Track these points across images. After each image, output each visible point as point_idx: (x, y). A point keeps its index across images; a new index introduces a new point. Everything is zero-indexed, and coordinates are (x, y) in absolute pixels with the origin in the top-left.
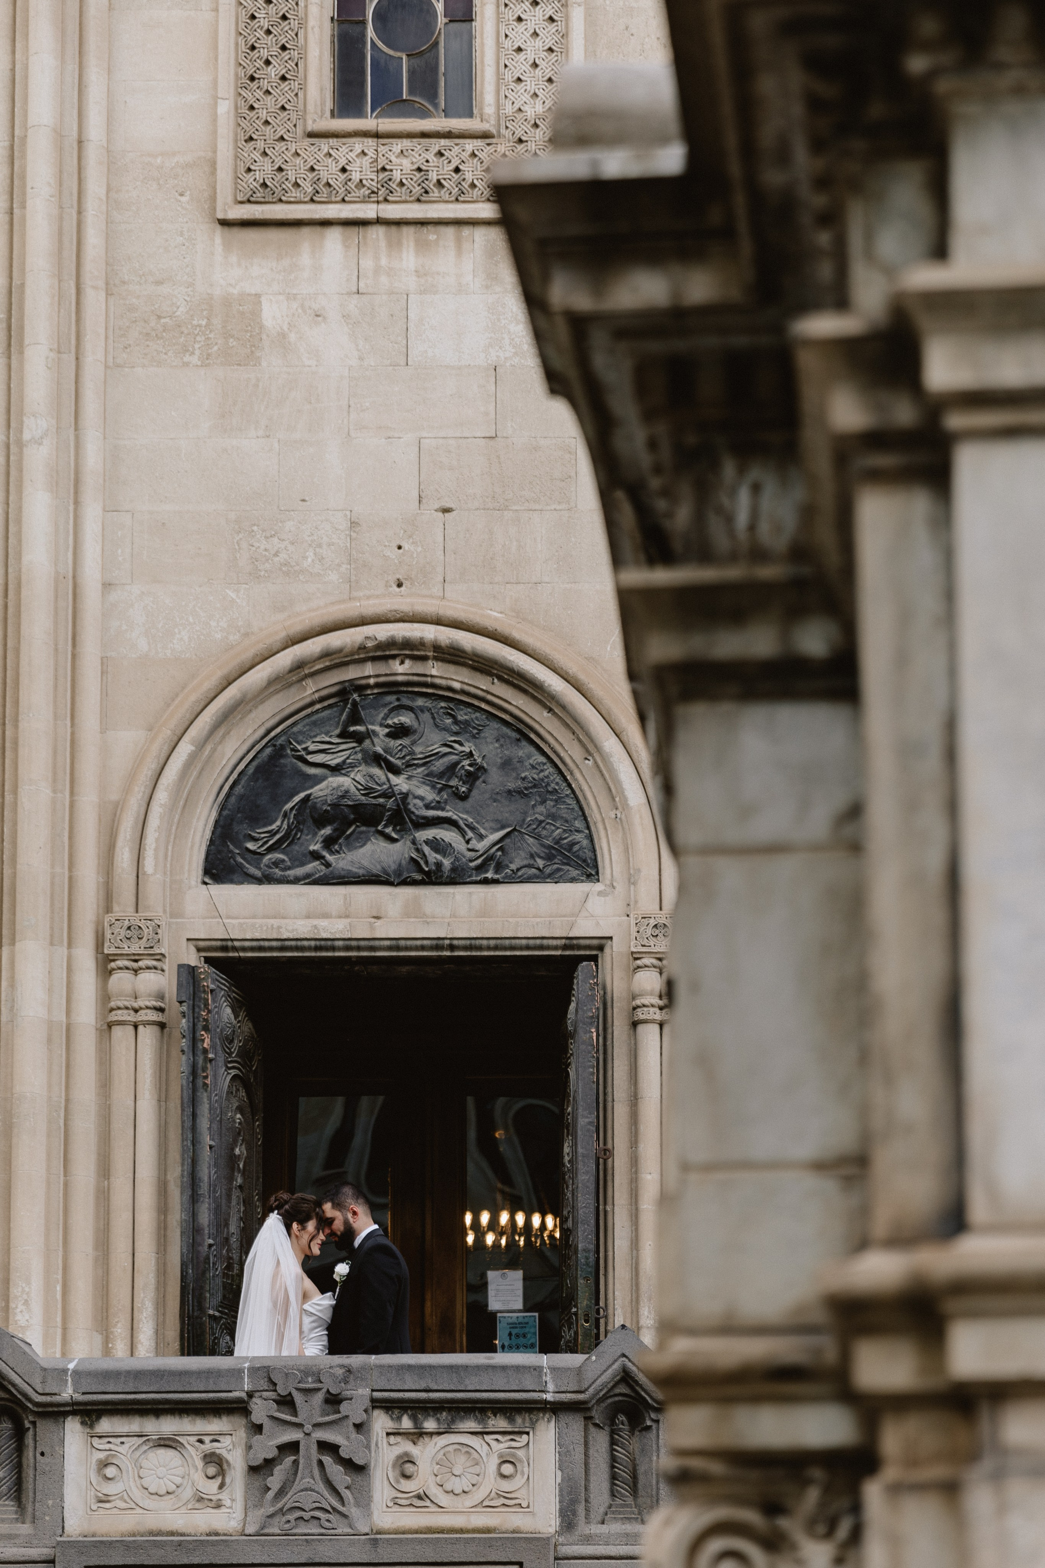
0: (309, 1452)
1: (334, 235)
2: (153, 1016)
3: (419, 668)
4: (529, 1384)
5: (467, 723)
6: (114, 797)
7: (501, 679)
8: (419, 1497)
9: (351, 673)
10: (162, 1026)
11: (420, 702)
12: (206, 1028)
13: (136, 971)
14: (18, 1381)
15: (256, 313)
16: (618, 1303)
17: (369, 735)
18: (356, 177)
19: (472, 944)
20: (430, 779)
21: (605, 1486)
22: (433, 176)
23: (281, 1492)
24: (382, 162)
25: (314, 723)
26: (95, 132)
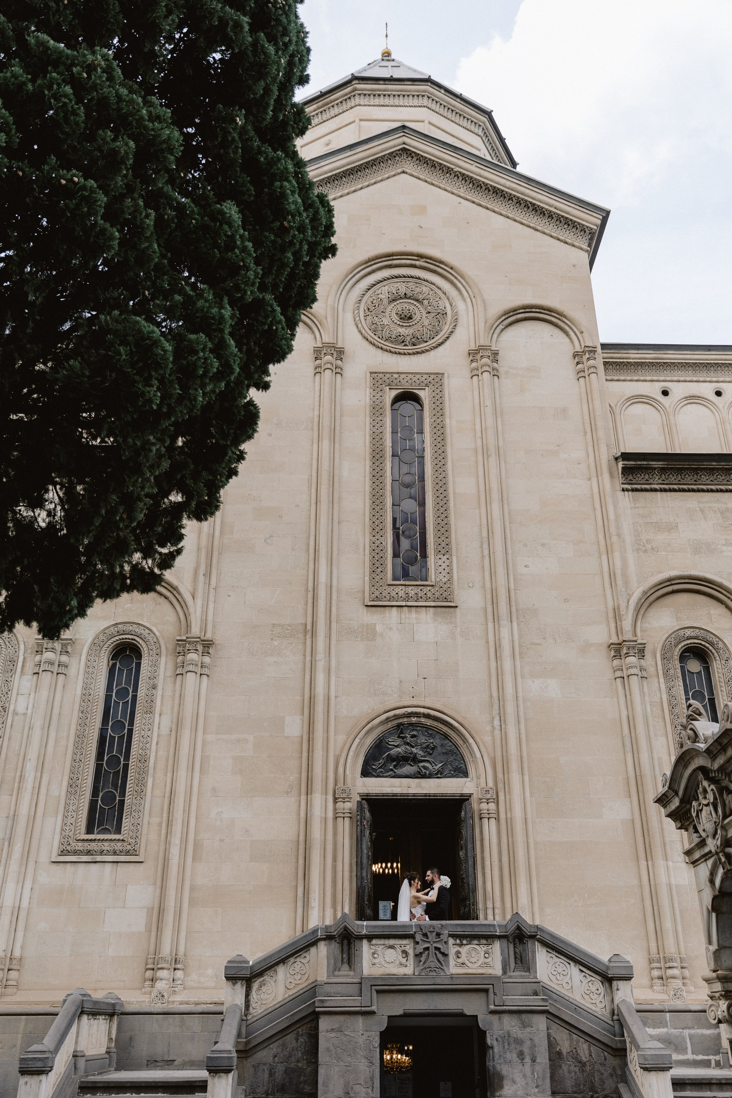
0: (432, 950)
1: (395, 609)
2: (349, 815)
3: (419, 719)
4: (492, 929)
5: (431, 734)
6: (338, 753)
7: (441, 723)
8: (462, 964)
9: (401, 721)
10: (351, 818)
11: (419, 728)
12: (364, 819)
13: (344, 802)
14: (350, 928)
15: (375, 628)
16: (480, 900)
17: (406, 737)
18: (400, 595)
19: (435, 795)
20: (422, 749)
21: (513, 960)
22: (420, 595)
23: (425, 963)
24: (407, 592)
25: (391, 734)
26: (335, 583)
